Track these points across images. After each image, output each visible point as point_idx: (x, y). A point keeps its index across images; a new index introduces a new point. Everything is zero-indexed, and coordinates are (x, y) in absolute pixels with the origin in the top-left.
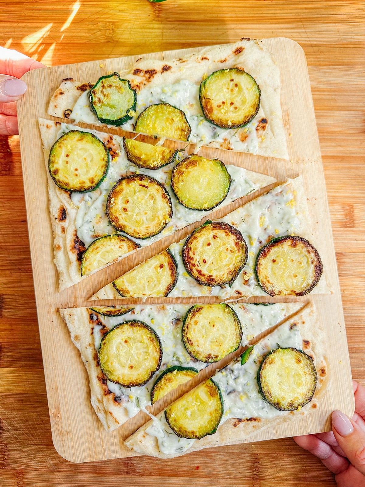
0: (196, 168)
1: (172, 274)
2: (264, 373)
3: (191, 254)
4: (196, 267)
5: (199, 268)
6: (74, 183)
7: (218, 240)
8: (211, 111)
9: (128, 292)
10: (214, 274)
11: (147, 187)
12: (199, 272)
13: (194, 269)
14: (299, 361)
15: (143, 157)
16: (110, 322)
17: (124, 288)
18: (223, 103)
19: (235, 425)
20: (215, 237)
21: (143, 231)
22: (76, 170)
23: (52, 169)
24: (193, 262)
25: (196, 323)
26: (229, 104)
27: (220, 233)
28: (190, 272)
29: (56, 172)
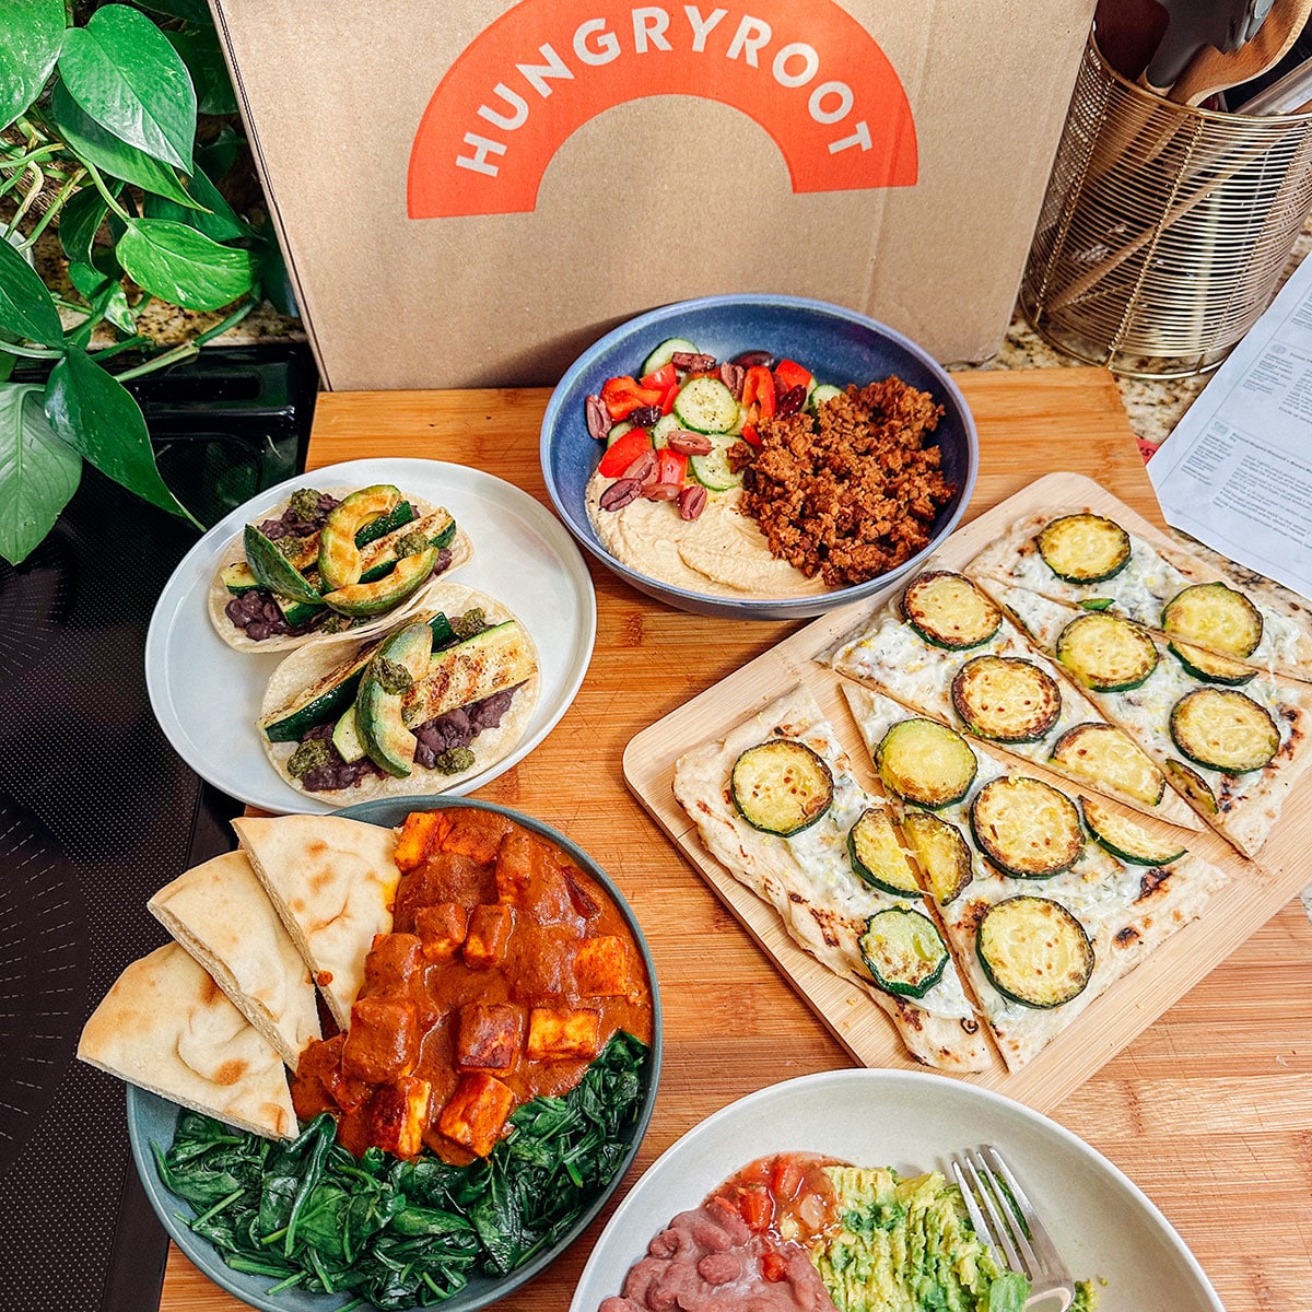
0: (913, 777)
1: (1080, 732)
2: (1103, 572)
3: (1032, 725)
4: (1044, 709)
5: (1043, 705)
6: (1070, 938)
7: (987, 702)
8: (817, 799)
9: (1154, 774)
10: (1035, 683)
11: (992, 827)
12: (1047, 702)
13: (1049, 710)
14: (1053, 546)
15: (953, 856)
16: (1213, 779)
17: (1153, 782)
18: (794, 791)
19: (1189, 573)
20: (985, 709)
21: (1055, 803)
22: (1050, 945)
23: (1076, 985)
24: (1042, 717)
25: (1114, 672)
26: (791, 785)
27: (975, 703)
28: (1057, 712)
29: (1076, 977)
